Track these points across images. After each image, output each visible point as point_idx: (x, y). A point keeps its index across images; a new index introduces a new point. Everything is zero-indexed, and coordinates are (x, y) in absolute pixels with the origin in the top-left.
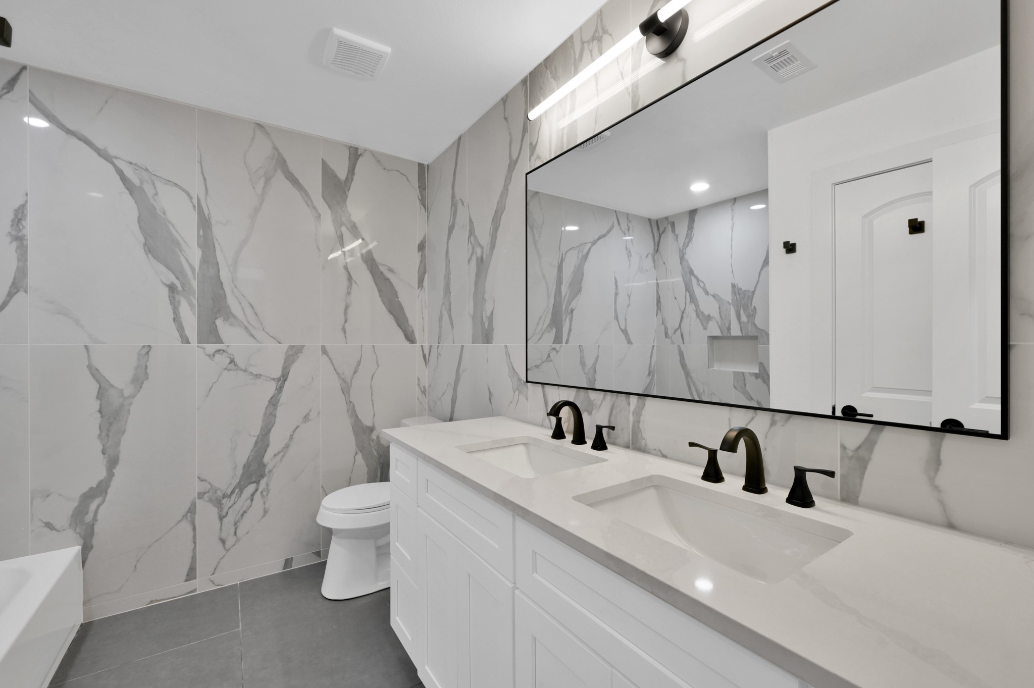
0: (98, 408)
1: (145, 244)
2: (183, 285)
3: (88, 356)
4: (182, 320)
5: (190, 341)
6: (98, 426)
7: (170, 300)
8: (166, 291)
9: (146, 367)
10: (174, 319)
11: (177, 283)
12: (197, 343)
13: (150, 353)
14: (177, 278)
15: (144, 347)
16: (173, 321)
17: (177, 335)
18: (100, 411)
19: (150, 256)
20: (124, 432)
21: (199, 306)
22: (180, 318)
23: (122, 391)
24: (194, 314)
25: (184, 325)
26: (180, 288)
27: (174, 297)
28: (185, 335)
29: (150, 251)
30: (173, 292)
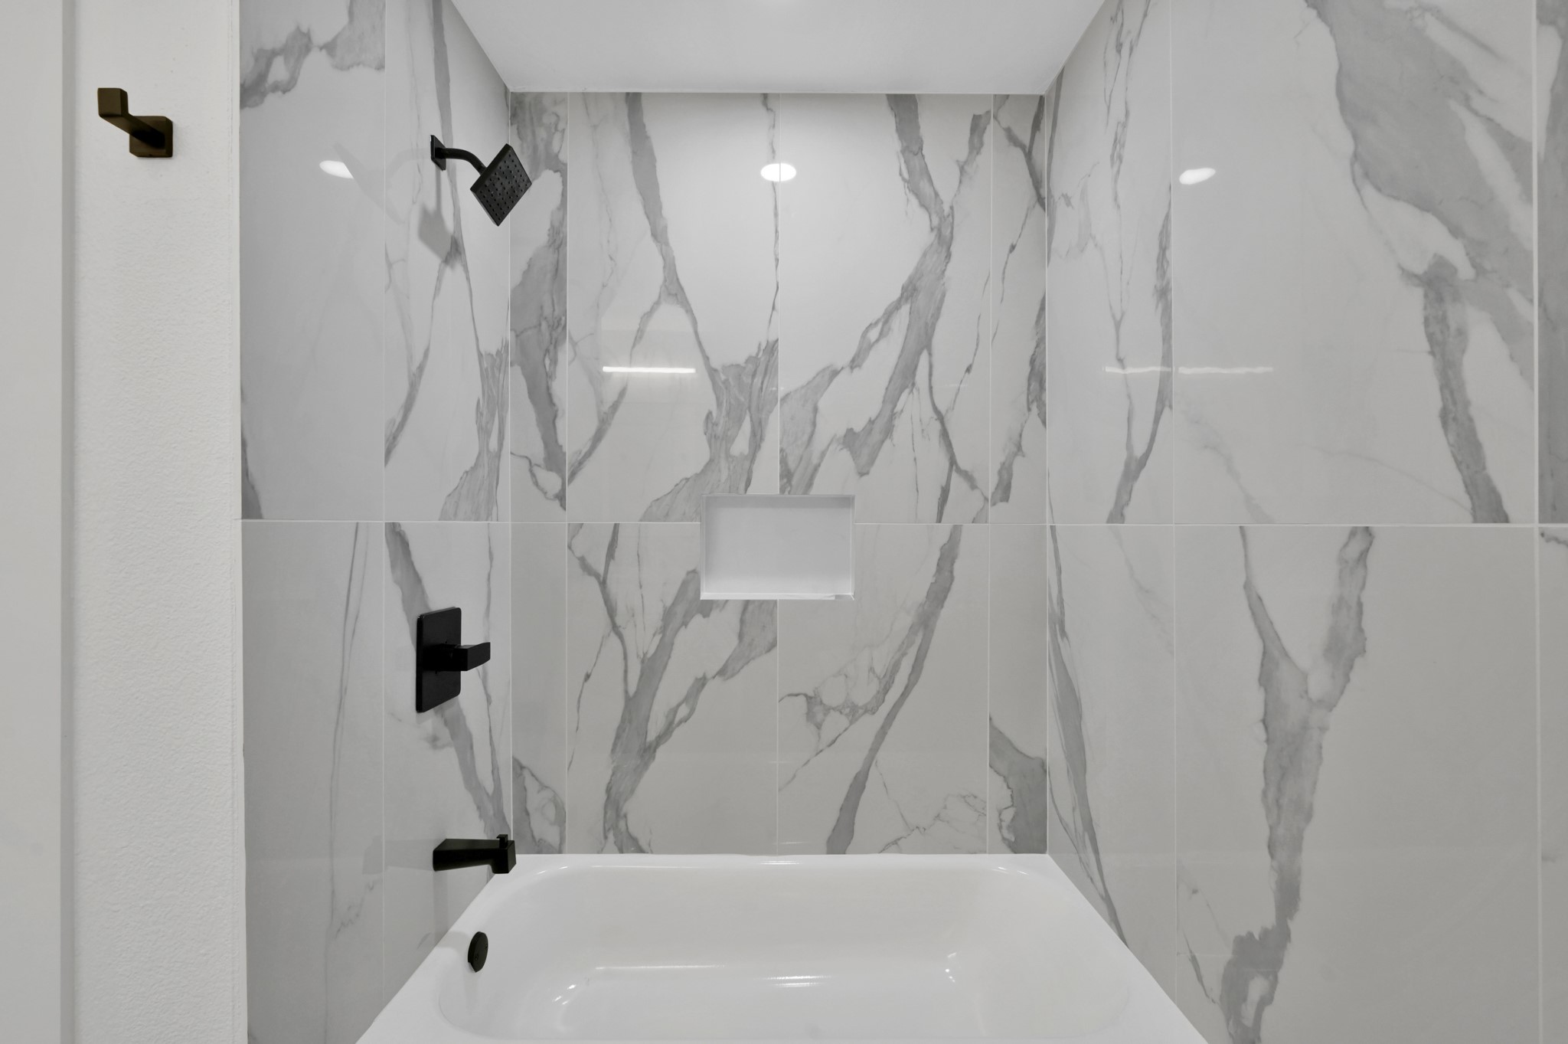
0: (1259, 712)
1: (1356, 156)
2: (1476, 251)
3: (1246, 556)
4: (1473, 411)
5: (1508, 506)
6: (1261, 766)
7: (1430, 337)
8: (1415, 299)
9: (1360, 605)
10: (1445, 417)
11: (1456, 253)
12: (1541, 521)
13: (1372, 558)
14: (1455, 232)
15: (1353, 533)
16: (1437, 424)
17: (1452, 481)
18: (1264, 721)
19: (1369, 191)
20: (1309, 817)
21: (1549, 322)
22: (1467, 404)
23: (1305, 676)
24: (1525, 373)
25: (1484, 434)
26: (1465, 271)
27: (1443, 320)
28: (1488, 480)
29: (1366, 175)
30: (1440, 299)
